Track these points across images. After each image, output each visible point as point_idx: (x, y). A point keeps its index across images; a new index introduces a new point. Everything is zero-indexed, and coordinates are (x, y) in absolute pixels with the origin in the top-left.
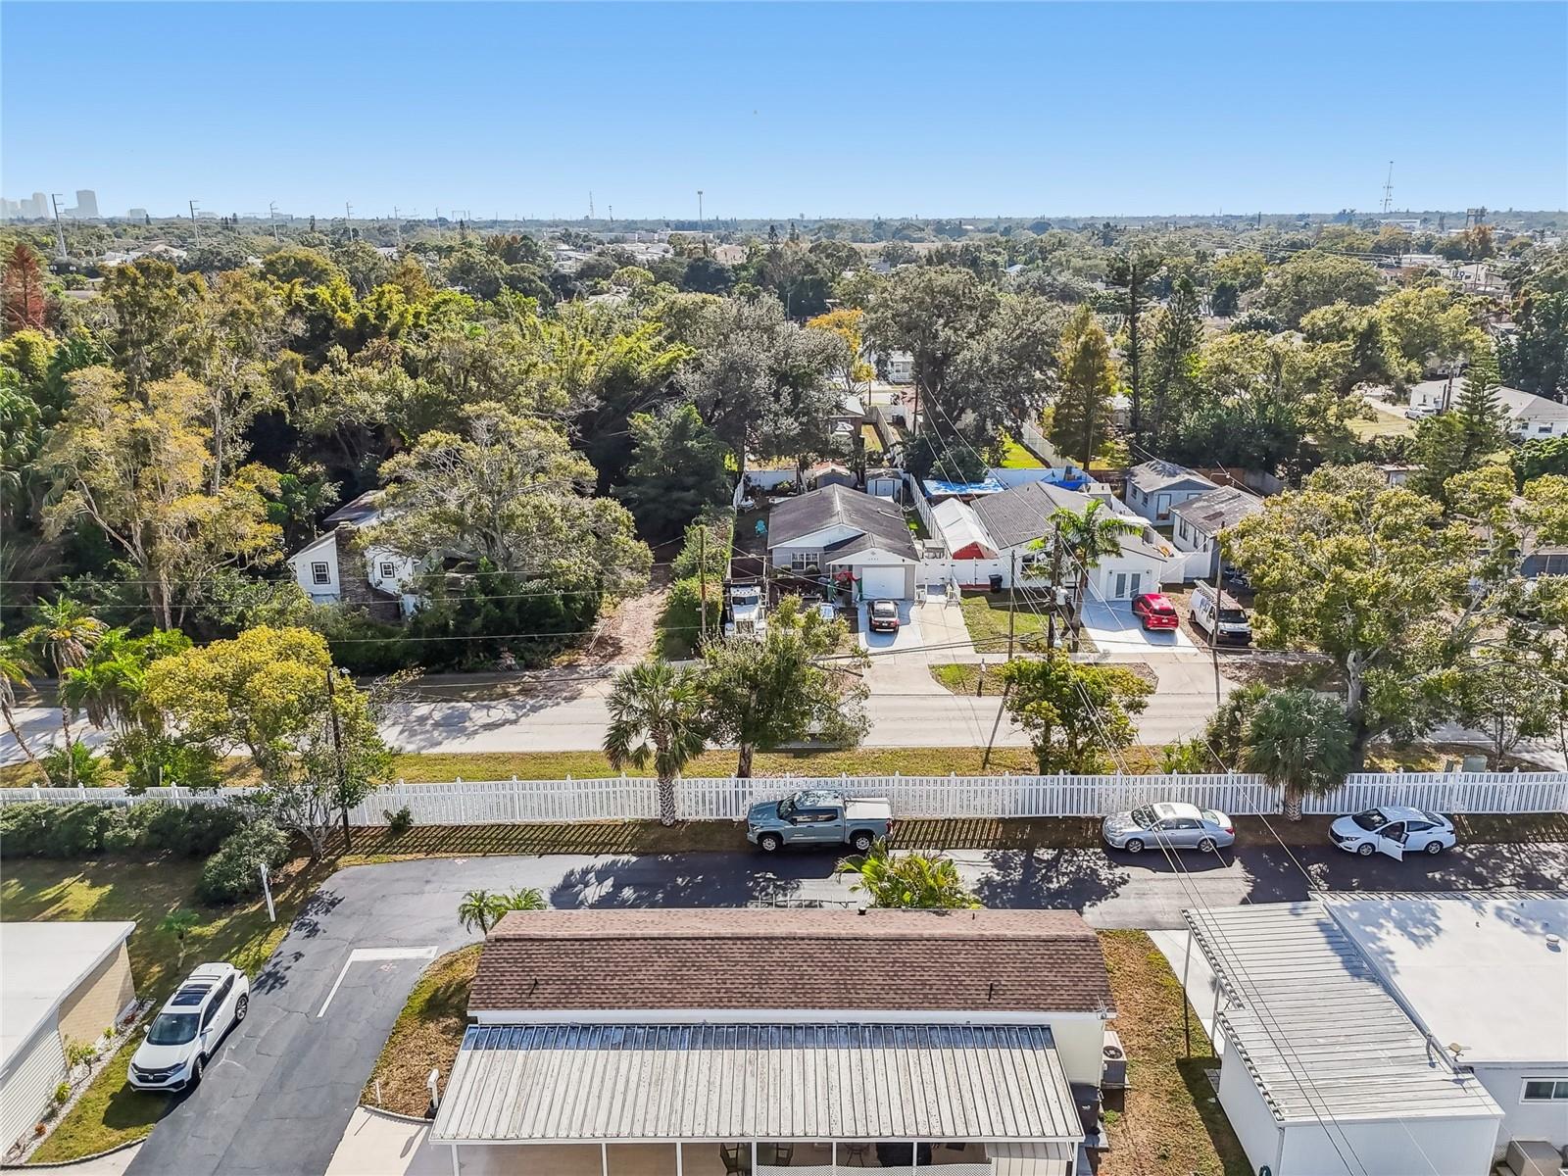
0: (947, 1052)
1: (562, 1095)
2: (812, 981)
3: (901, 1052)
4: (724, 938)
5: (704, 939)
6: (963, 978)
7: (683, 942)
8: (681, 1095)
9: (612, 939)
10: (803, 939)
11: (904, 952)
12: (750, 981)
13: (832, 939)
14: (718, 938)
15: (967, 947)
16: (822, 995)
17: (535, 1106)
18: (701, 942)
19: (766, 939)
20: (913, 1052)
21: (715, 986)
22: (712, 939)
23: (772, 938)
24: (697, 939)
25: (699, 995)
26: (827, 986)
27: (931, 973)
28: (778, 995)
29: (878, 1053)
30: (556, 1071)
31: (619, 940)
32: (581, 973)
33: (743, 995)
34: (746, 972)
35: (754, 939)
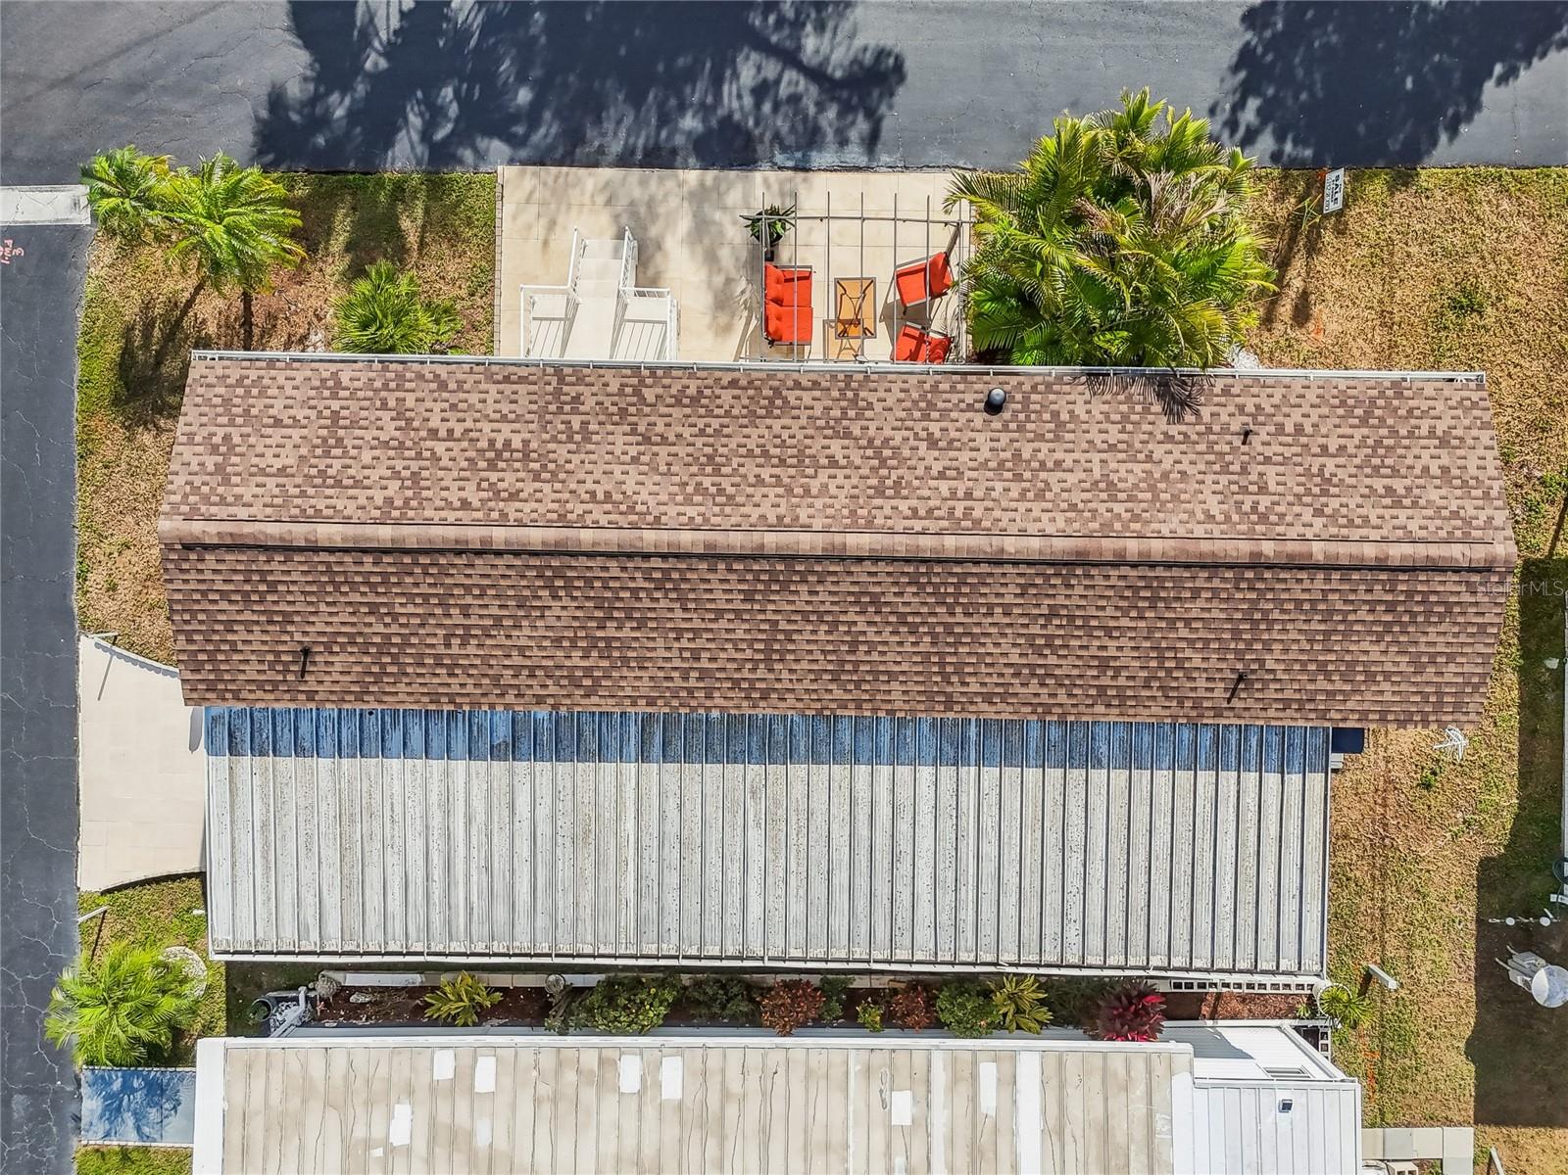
0: (1119, 777)
1: (421, 862)
2: (875, 656)
3: (1032, 774)
4: (689, 556)
5: (647, 556)
6: (1188, 653)
7: (599, 562)
8: (631, 866)
9: (442, 552)
10: (860, 560)
11: (1073, 595)
12: (749, 654)
13: (924, 561)
14: (677, 556)
15: (1216, 583)
16: (895, 685)
17: (379, 887)
18: (639, 562)
19: (782, 558)
20: (1055, 774)
21: (677, 663)
22: (664, 556)
23: (794, 558)
24: (630, 556)
25: (646, 682)
26: (905, 667)
27: (1123, 642)
28: (806, 685)
29: (990, 773)
30: (398, 809)
31: (459, 553)
32: (395, 629)
33: (736, 683)
34: (740, 635)
35: (754, 558)
